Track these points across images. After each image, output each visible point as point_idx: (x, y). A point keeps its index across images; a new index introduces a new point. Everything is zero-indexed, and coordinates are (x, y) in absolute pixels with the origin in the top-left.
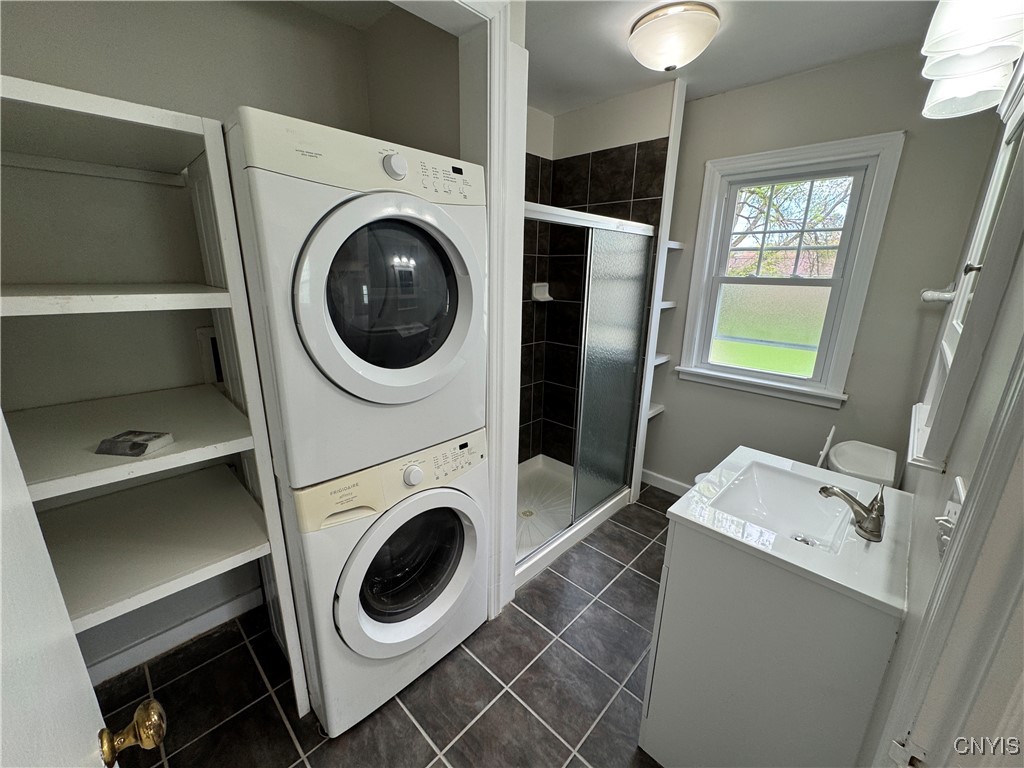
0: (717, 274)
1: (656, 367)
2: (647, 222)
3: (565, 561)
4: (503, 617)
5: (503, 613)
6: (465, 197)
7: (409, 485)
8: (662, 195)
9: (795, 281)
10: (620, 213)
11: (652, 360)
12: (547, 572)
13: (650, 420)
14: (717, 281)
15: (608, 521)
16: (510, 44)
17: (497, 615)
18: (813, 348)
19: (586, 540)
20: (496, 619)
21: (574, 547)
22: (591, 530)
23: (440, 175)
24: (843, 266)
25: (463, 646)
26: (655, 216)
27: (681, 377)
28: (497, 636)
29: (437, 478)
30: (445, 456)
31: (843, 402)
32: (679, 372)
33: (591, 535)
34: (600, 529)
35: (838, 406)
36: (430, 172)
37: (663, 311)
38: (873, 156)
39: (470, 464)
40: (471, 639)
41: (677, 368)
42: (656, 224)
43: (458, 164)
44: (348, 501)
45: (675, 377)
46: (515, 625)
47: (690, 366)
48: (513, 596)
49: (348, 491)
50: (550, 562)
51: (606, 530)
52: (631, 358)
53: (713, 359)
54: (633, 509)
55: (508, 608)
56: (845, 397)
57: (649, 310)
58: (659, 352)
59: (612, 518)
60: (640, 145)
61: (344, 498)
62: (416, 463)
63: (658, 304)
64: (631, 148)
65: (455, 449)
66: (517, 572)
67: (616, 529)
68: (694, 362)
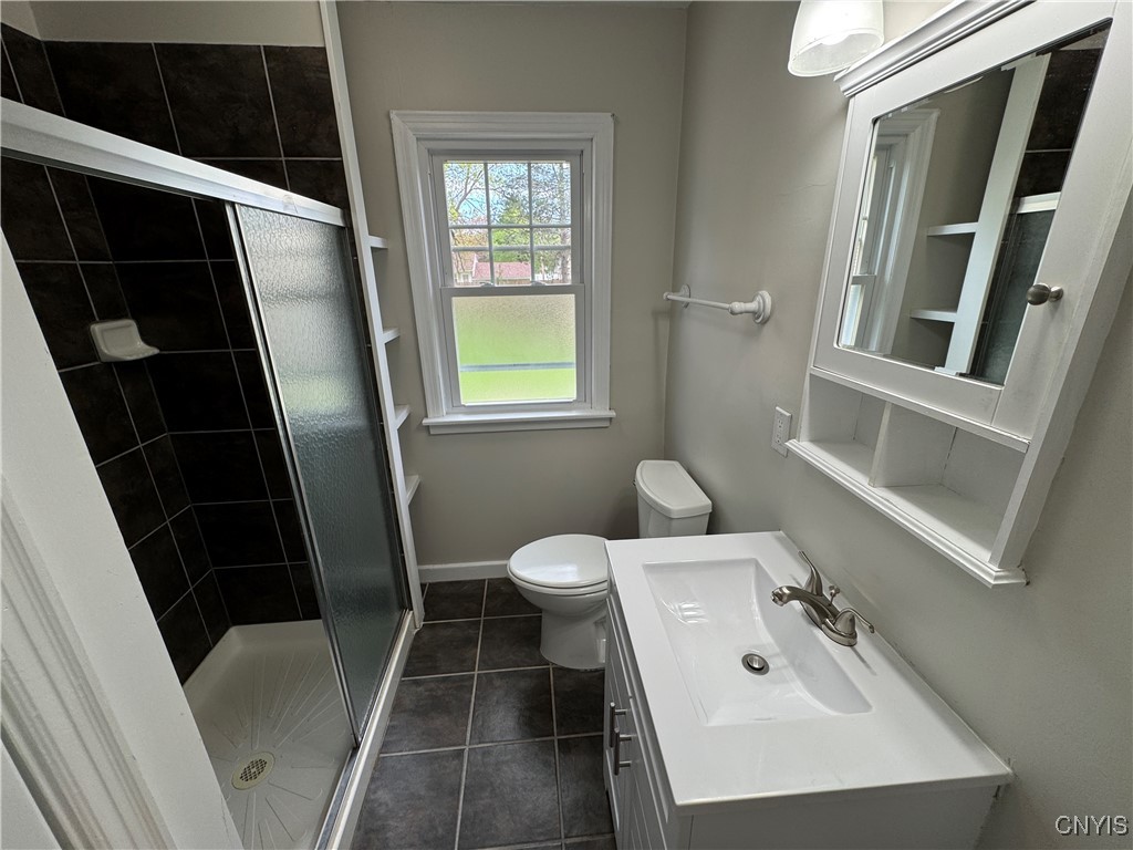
0: (445, 283)
1: (399, 430)
8: (341, 155)
9: (537, 289)
11: (393, 420)
14: (446, 294)
18: (570, 364)
24: (580, 268)
27: (432, 432)
31: (611, 419)
32: (428, 427)
35: (606, 424)
37: (388, 346)
41: (425, 421)
45: (423, 435)
47: (441, 416)
51: (407, 703)
52: (359, 421)
53: (467, 399)
56: (612, 414)
57: (370, 350)
58: (397, 402)
63: (381, 337)
67: (421, 689)
68: (444, 409)
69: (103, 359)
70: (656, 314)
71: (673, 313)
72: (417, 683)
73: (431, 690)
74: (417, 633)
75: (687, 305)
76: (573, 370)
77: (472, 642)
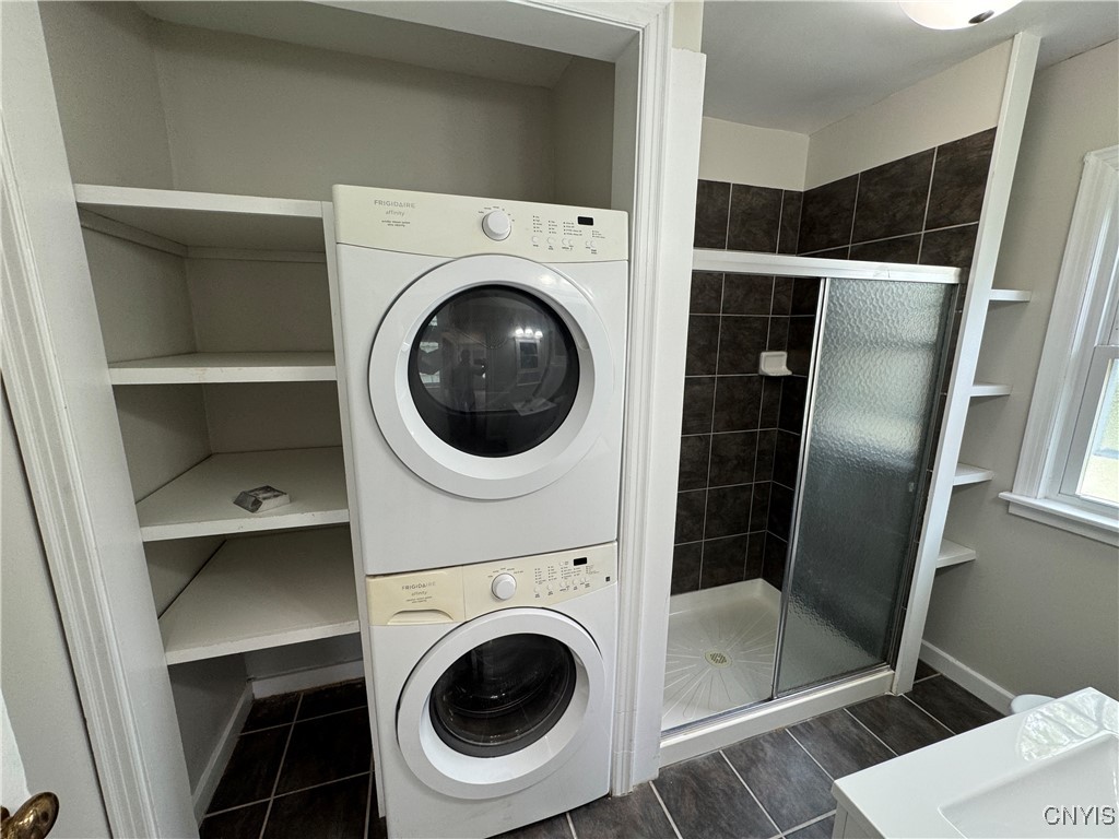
1: (957, 490)
3: (749, 750)
4: (632, 798)
5: (635, 793)
6: (594, 252)
7: (497, 598)
8: (978, 220)
11: (947, 474)
12: (717, 757)
13: (940, 572)
15: (841, 710)
16: (672, 52)
17: (625, 792)
19: (794, 729)
20: (623, 799)
21: (770, 734)
22: (808, 716)
23: (560, 229)
25: (568, 817)
26: (963, 253)
27: (1012, 510)
28: (616, 824)
29: (537, 596)
30: (552, 570)
32: (1008, 503)
33: (806, 725)
34: (824, 720)
36: (545, 228)
37: (975, 401)
39: (587, 585)
40: (581, 811)
41: (1005, 495)
42: (965, 265)
43: (586, 212)
44: (421, 600)
45: (1000, 509)
46: (644, 818)
47: (1036, 493)
48: (656, 775)
49: (422, 589)
50: (727, 743)
51: (834, 726)
53: (1087, 489)
54: (895, 705)
55: (644, 789)
57: (945, 396)
58: (965, 462)
59: (851, 708)
60: (943, 149)
61: (416, 597)
62: (511, 572)
63: (963, 388)
64: (926, 156)
65: (567, 563)
66: (663, 744)
67: (852, 729)
68: (1042, 491)
69: (760, 373)
72: (854, 722)
73: (863, 740)
74: (889, 696)
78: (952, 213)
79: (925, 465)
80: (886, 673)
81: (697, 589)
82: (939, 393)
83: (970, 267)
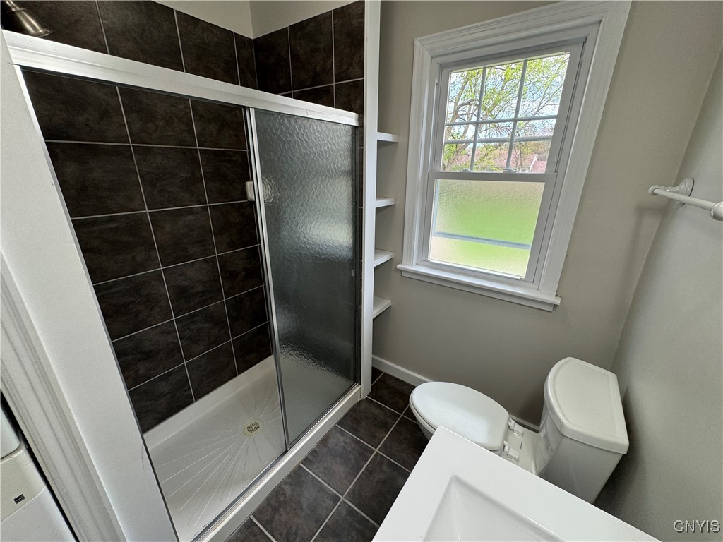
0: (433, 169)
1: (376, 269)
2: (351, 110)
8: (363, 76)
9: (509, 176)
10: (324, 99)
11: (371, 260)
13: (375, 319)
14: (432, 177)
18: (528, 246)
19: (305, 460)
24: (557, 158)
26: (358, 102)
27: (404, 274)
31: (555, 306)
32: (401, 271)
35: (550, 309)
37: (378, 210)
38: (594, 24)
41: (400, 266)
42: (360, 111)
45: (399, 274)
47: (412, 265)
52: (347, 254)
53: (433, 256)
56: (557, 301)
57: (361, 211)
63: (371, 203)
64: (327, 17)
67: (343, 439)
68: (415, 261)
69: (249, 200)
70: (642, 211)
71: (666, 210)
72: (341, 432)
73: (346, 443)
74: (360, 401)
75: (683, 204)
76: (527, 253)
77: (386, 427)
78: (348, 69)
79: (358, 257)
80: (356, 389)
81: (235, 376)
82: (358, 207)
83: (363, 114)
